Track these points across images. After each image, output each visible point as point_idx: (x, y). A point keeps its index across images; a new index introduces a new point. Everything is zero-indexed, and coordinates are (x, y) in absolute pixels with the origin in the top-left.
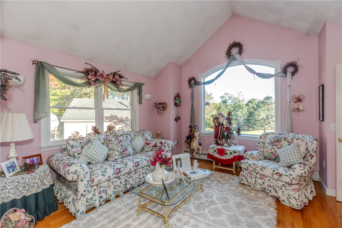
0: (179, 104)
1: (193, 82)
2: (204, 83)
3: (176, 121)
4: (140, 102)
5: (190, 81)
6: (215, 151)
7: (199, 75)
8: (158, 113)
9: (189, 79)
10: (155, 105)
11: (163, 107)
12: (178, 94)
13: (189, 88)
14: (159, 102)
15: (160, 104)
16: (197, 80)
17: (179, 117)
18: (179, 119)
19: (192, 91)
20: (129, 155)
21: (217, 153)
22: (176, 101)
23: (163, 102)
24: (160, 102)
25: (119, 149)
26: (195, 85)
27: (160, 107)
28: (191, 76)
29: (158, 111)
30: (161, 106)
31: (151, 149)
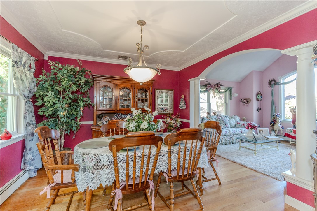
0: (260, 99)
1: (273, 83)
2: (284, 84)
3: (258, 111)
4: (231, 99)
5: (270, 82)
6: (291, 131)
7: (279, 77)
8: (243, 105)
9: (270, 81)
10: (240, 100)
11: (247, 101)
12: (260, 92)
13: (269, 87)
14: (243, 98)
15: (244, 99)
16: (277, 81)
17: (260, 108)
18: (260, 109)
19: (272, 90)
20: (228, 127)
21: (293, 133)
22: (258, 97)
23: (247, 98)
24: (245, 98)
25: (224, 123)
26: (274, 85)
27: (245, 102)
28: (271, 79)
29: (243, 104)
30: (246, 100)
31: (240, 126)
